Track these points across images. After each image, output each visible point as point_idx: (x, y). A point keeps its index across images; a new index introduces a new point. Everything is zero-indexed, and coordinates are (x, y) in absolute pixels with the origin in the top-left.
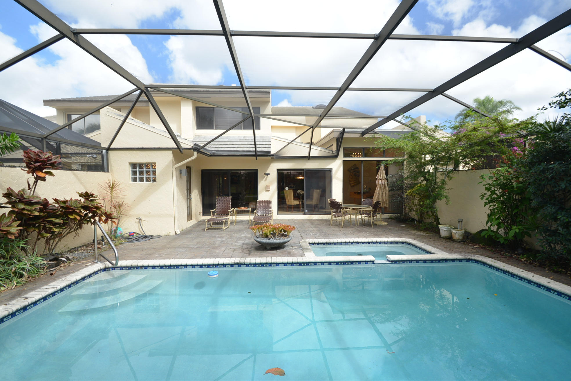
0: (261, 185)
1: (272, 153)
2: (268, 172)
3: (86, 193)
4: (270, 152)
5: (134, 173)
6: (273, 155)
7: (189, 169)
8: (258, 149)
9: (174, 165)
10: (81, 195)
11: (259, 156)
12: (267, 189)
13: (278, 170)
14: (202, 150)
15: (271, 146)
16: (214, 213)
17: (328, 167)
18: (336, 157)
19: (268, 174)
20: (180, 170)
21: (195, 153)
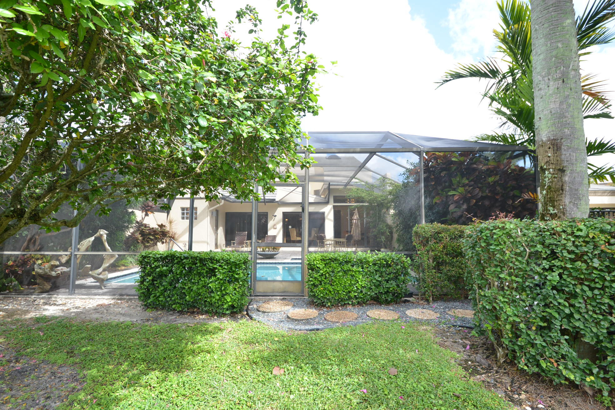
0: (270, 224)
1: (277, 200)
2: (275, 214)
3: (162, 224)
4: (275, 200)
5: (183, 214)
6: (277, 202)
7: (217, 211)
8: (266, 198)
9: (208, 208)
10: (159, 226)
11: (267, 202)
12: (274, 227)
13: (283, 213)
14: (227, 199)
15: (277, 195)
16: (234, 244)
17: (322, 211)
18: (327, 203)
19: (275, 216)
20: (212, 212)
21: (223, 201)
